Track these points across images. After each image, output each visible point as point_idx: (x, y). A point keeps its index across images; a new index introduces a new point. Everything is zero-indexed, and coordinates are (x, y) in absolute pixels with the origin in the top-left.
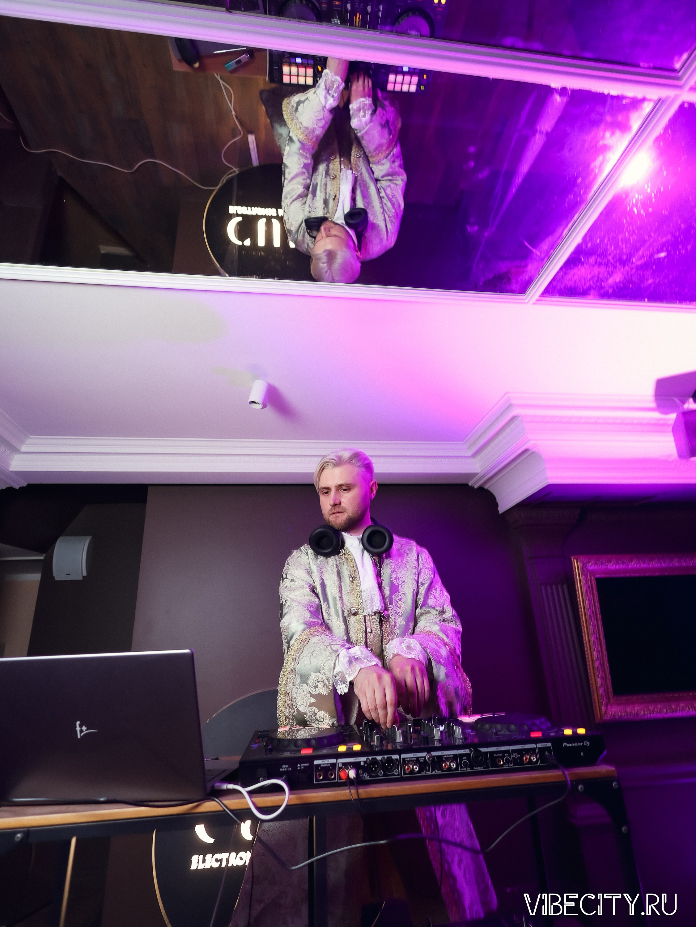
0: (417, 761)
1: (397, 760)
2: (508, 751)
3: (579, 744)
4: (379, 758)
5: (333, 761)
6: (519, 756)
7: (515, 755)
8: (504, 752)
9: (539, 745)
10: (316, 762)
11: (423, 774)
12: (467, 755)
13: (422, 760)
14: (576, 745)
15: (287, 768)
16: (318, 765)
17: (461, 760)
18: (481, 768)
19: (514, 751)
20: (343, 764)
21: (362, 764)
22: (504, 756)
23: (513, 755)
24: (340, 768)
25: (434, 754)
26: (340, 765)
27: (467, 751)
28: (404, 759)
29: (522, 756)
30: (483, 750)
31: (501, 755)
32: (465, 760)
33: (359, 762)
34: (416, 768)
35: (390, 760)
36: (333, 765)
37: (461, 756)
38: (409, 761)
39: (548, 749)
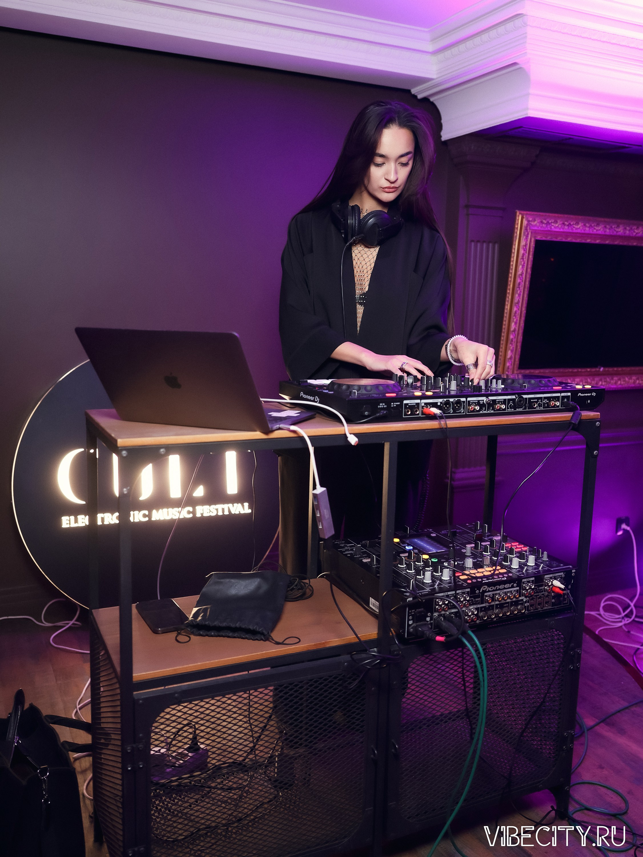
0: (478, 403)
1: (464, 402)
2: (541, 398)
3: (589, 395)
4: (451, 400)
5: (418, 401)
6: (548, 401)
7: (546, 401)
8: (538, 398)
9: (563, 394)
10: (405, 402)
11: (481, 412)
12: (513, 400)
13: (481, 403)
14: (587, 395)
15: (383, 405)
16: (407, 404)
17: (509, 403)
18: (521, 410)
19: (545, 398)
20: (425, 404)
21: (439, 404)
22: (538, 401)
23: (543, 400)
24: (423, 407)
25: (491, 398)
26: (423, 405)
27: (514, 397)
28: (469, 401)
29: (550, 401)
30: (525, 396)
31: (536, 400)
32: (511, 403)
33: (437, 403)
34: (477, 408)
35: (459, 402)
36: (418, 404)
37: (509, 400)
38: (472, 403)
39: (567, 396)
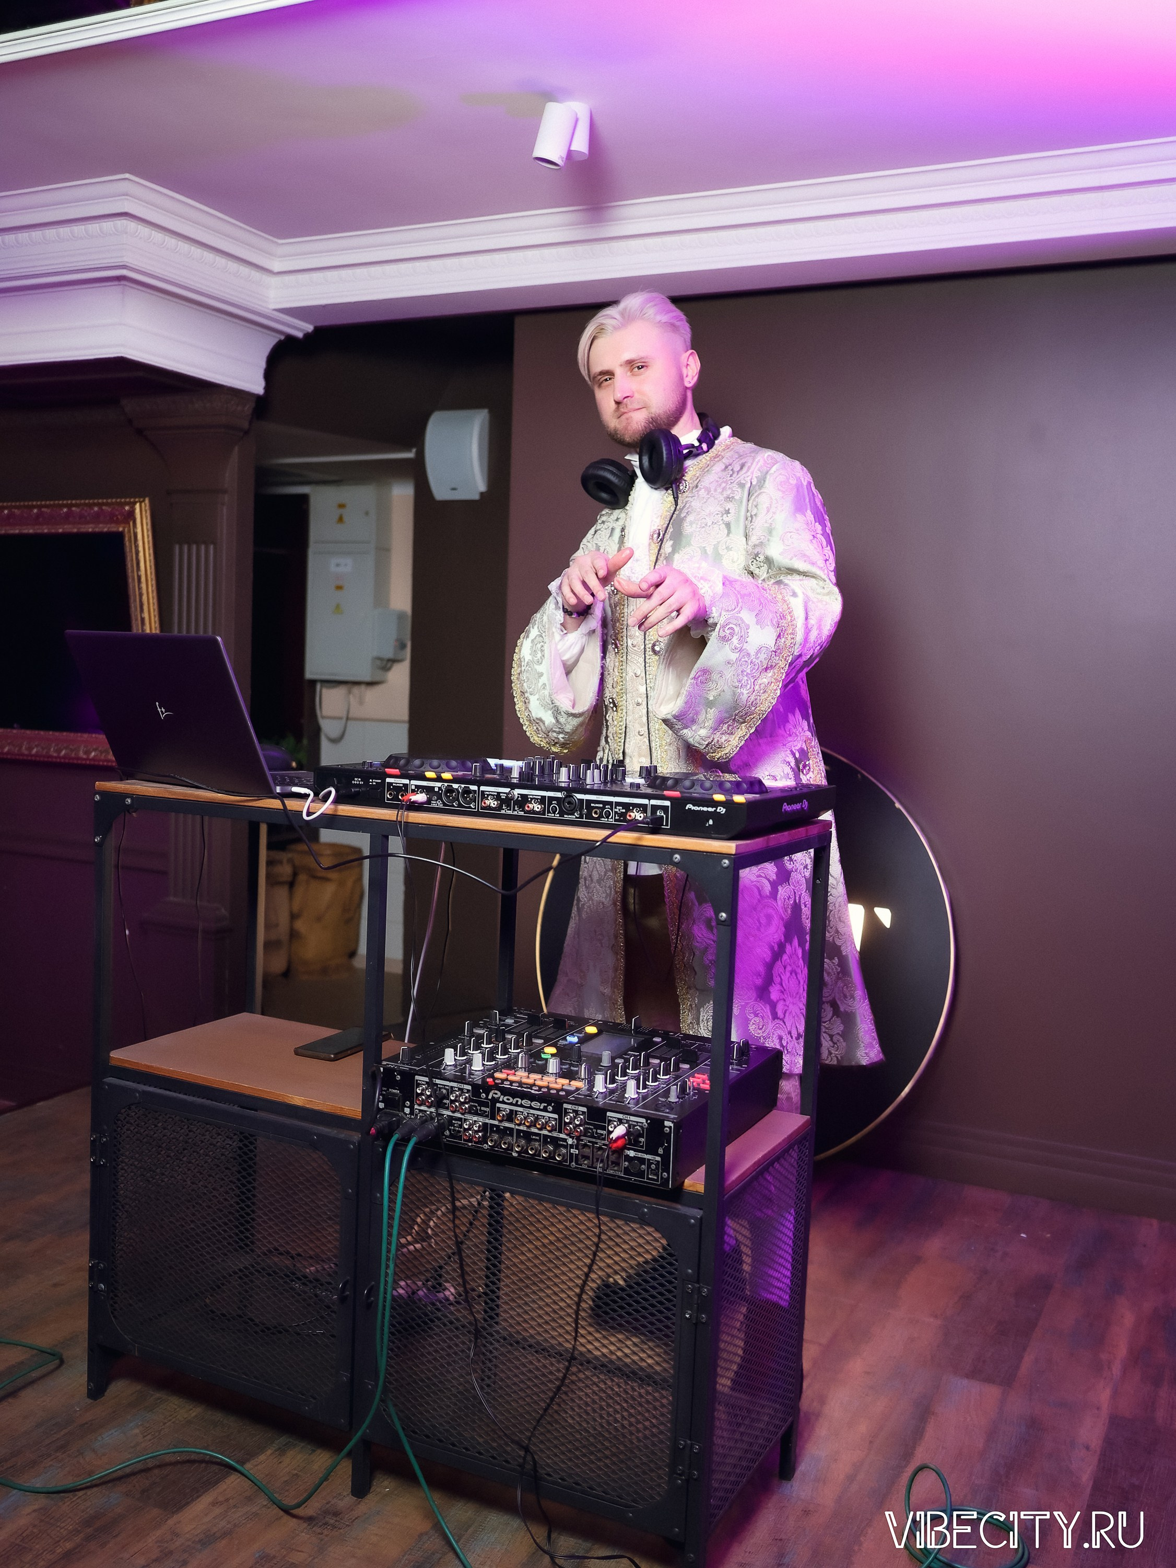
0: (498, 797)
1: (475, 792)
2: (610, 803)
3: (710, 809)
4: (456, 786)
5: (406, 781)
6: (624, 811)
7: (619, 809)
8: (605, 803)
9: (653, 802)
10: (388, 780)
11: (500, 811)
12: (559, 799)
13: (503, 797)
14: (705, 809)
15: (359, 781)
16: (391, 784)
17: (549, 803)
18: (571, 818)
19: (618, 804)
20: (416, 786)
21: (436, 789)
22: (604, 808)
23: (616, 808)
24: (412, 790)
25: (520, 792)
26: (413, 787)
27: (560, 795)
28: (483, 792)
29: (628, 810)
30: (579, 796)
31: (601, 806)
32: (554, 804)
33: (434, 787)
34: (493, 804)
35: (467, 791)
36: (406, 785)
37: (551, 799)
38: (488, 795)
39: (664, 808)
